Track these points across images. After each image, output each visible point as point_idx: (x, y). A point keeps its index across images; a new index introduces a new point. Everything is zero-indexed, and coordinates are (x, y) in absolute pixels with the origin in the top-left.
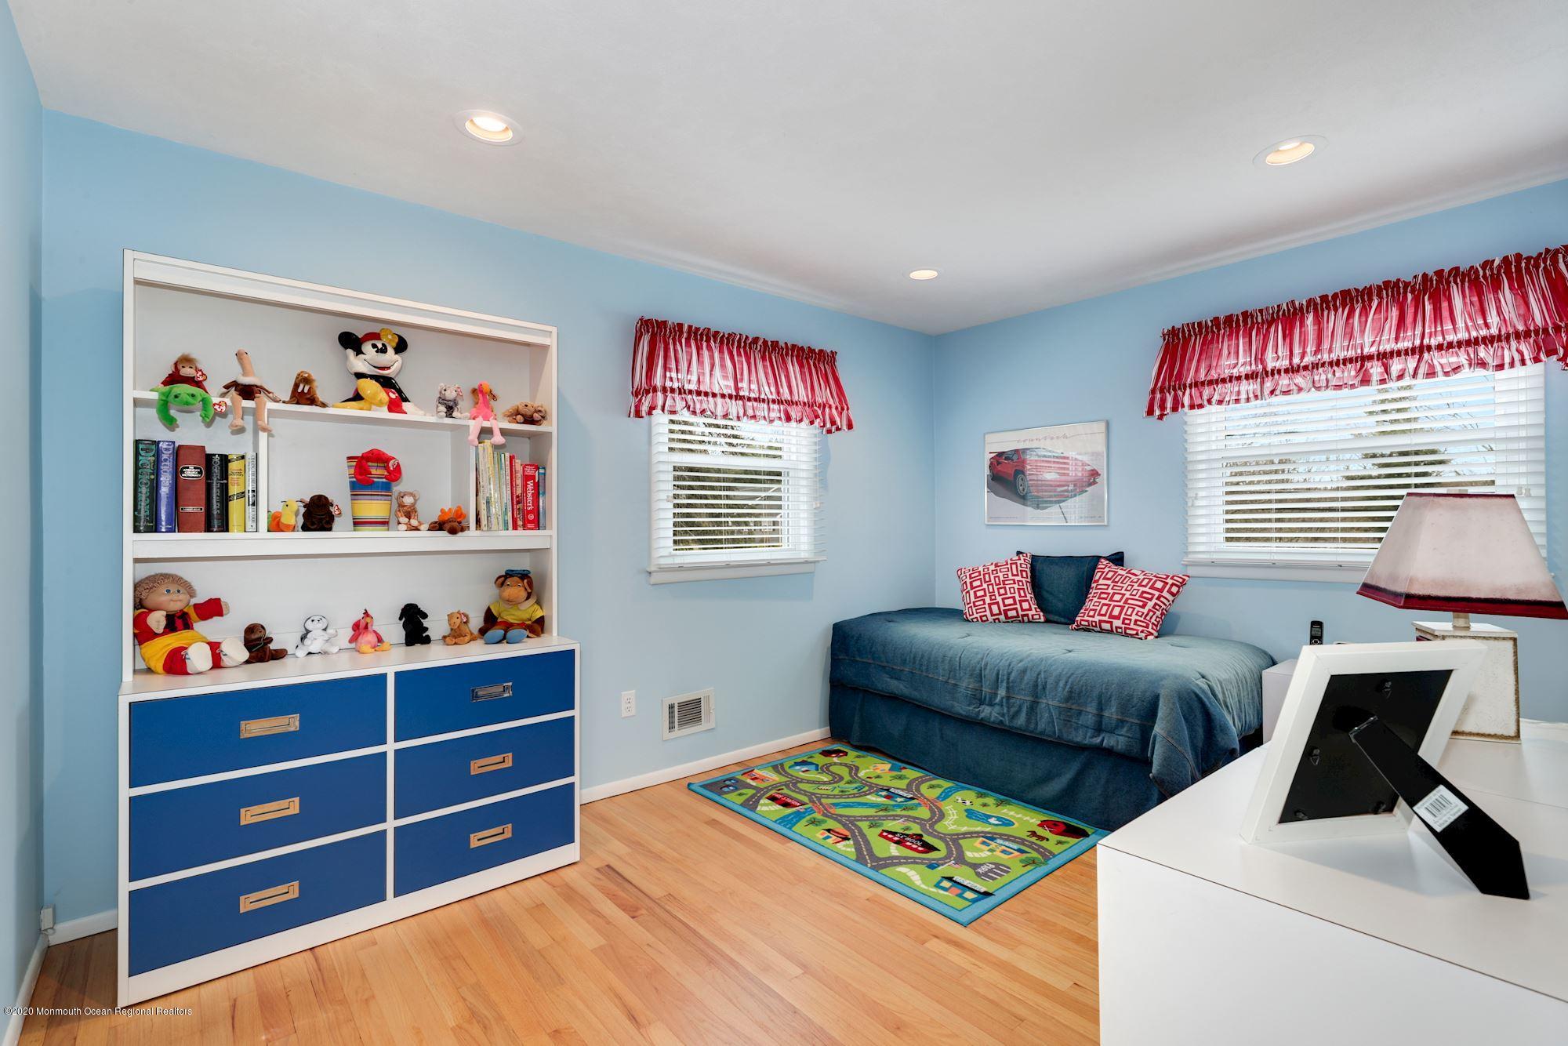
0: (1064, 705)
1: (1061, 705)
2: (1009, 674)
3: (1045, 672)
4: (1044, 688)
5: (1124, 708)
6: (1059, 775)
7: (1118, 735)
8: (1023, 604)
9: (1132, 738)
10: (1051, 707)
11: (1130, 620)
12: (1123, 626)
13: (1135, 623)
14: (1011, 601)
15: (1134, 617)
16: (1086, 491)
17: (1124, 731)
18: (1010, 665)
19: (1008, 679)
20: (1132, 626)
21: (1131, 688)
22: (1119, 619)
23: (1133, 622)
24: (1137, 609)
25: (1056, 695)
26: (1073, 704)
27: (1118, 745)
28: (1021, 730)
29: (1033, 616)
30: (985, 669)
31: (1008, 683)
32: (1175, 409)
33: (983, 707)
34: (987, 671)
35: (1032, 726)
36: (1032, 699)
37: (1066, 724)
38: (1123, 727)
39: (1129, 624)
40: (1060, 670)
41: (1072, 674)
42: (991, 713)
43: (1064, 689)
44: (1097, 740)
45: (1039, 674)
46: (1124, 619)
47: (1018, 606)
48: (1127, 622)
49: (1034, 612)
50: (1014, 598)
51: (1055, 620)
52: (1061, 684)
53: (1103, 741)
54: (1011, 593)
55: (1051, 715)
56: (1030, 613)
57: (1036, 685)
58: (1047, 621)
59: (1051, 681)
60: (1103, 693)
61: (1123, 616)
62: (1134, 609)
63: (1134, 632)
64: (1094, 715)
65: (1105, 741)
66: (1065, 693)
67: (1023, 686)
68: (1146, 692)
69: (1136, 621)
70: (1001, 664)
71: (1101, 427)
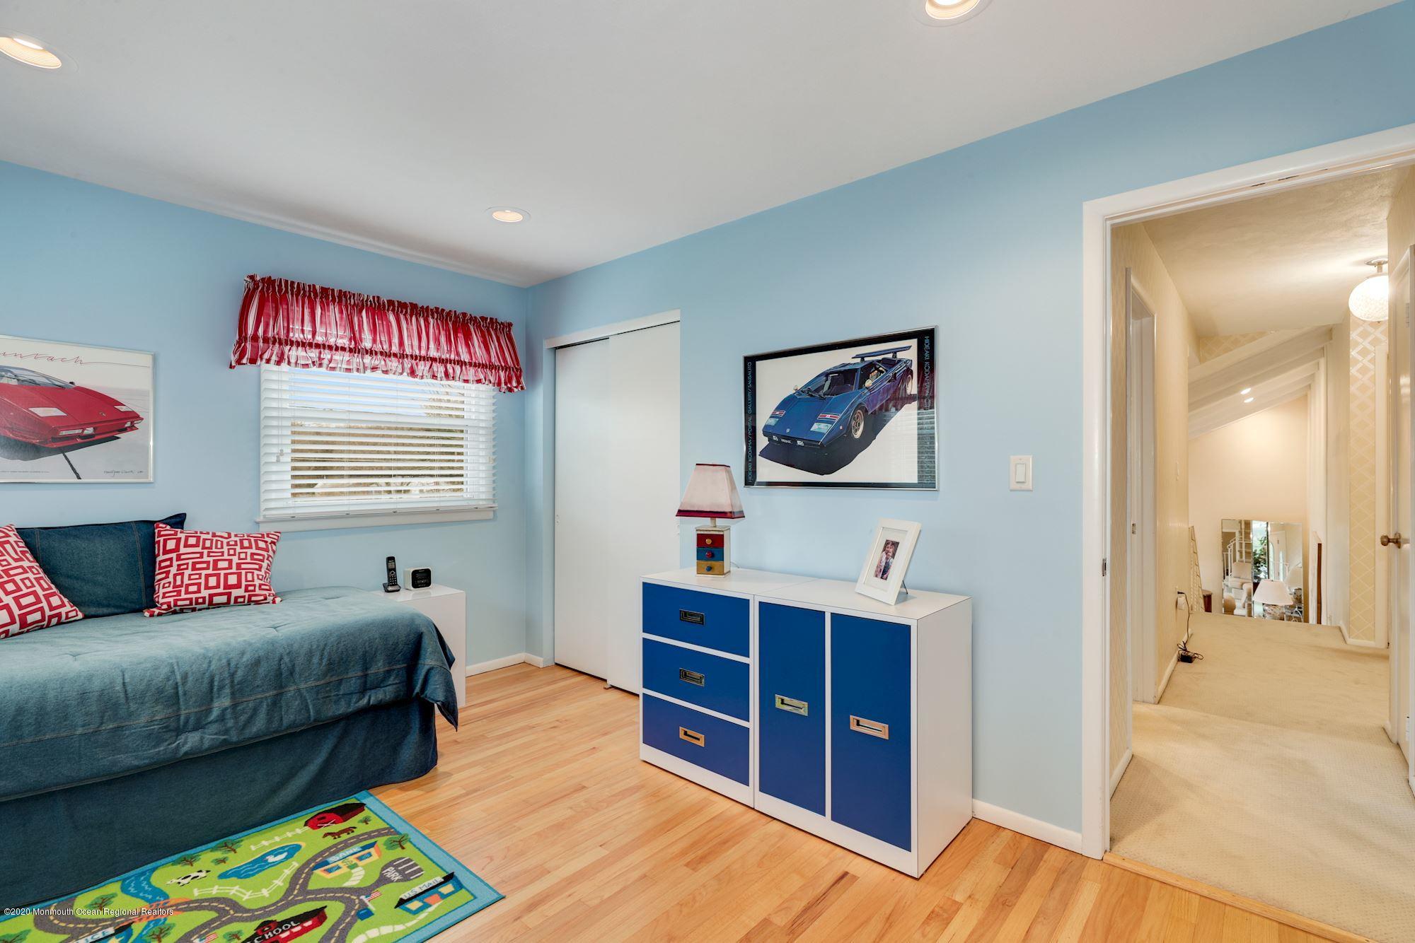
0: (322, 682)
1: (318, 683)
2: (232, 675)
3: (288, 654)
4: (292, 673)
5: (390, 659)
6: (303, 767)
7: (384, 687)
8: (52, 599)
9: (399, 683)
10: (304, 691)
11: (255, 586)
12: (247, 594)
13: (260, 588)
14: (31, 599)
15: (257, 582)
16: (118, 438)
17: (391, 680)
18: (229, 664)
19: (232, 682)
20: (258, 592)
21: (394, 637)
22: (240, 587)
23: (257, 588)
24: (256, 572)
25: (310, 674)
26: (332, 676)
27: (386, 696)
28: (260, 737)
29: (67, 613)
30: (184, 684)
31: (232, 687)
32: (253, 361)
33: (183, 737)
34: (189, 684)
35: (275, 725)
36: (275, 692)
37: (325, 702)
38: (389, 677)
39: (254, 591)
40: (306, 646)
41: (326, 645)
42: (202, 739)
43: (320, 664)
44: (365, 701)
45: (281, 659)
46: (247, 586)
47: (44, 604)
48: (251, 588)
49: (68, 608)
50: (34, 593)
51: (93, 613)
52: (315, 660)
53: (369, 700)
54: (28, 588)
55: (304, 700)
56: (63, 610)
57: (279, 674)
58: (86, 617)
59: (300, 660)
60: (366, 652)
61: (244, 583)
62: (253, 573)
63: (262, 598)
64: (359, 678)
65: (373, 699)
66: (323, 667)
67: (258, 682)
68: (409, 635)
69: (260, 585)
70: (213, 667)
71: (147, 360)
